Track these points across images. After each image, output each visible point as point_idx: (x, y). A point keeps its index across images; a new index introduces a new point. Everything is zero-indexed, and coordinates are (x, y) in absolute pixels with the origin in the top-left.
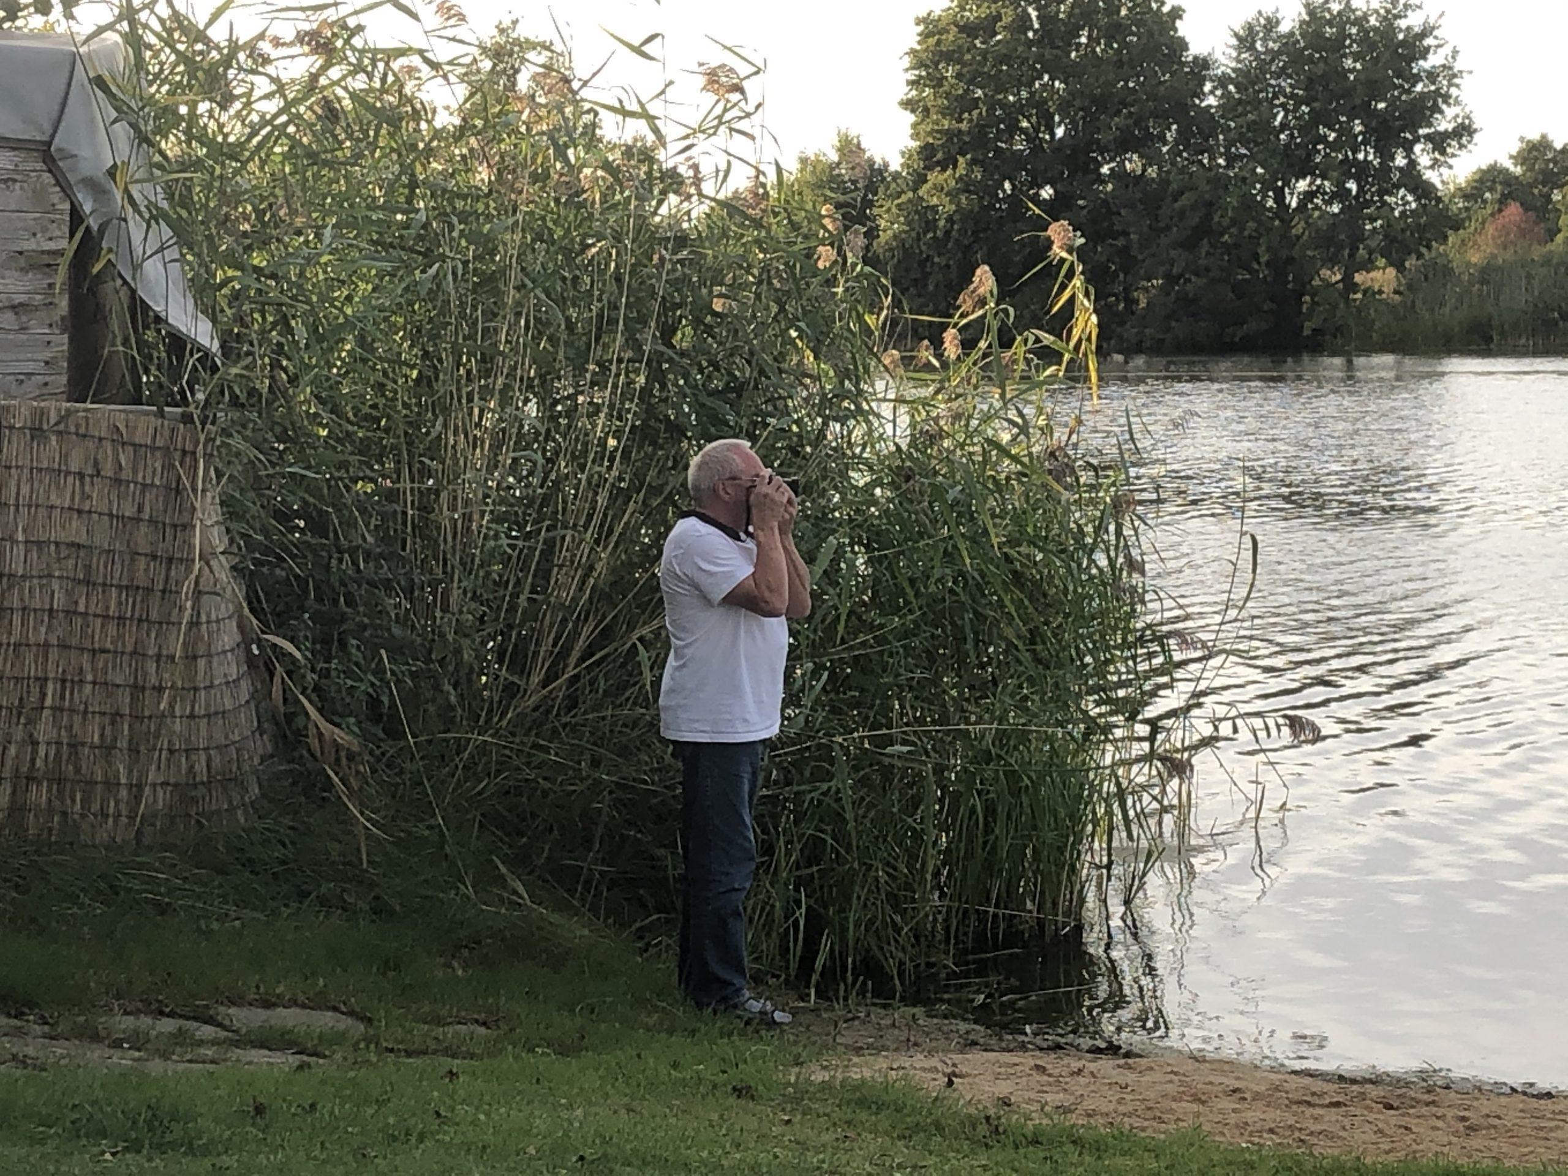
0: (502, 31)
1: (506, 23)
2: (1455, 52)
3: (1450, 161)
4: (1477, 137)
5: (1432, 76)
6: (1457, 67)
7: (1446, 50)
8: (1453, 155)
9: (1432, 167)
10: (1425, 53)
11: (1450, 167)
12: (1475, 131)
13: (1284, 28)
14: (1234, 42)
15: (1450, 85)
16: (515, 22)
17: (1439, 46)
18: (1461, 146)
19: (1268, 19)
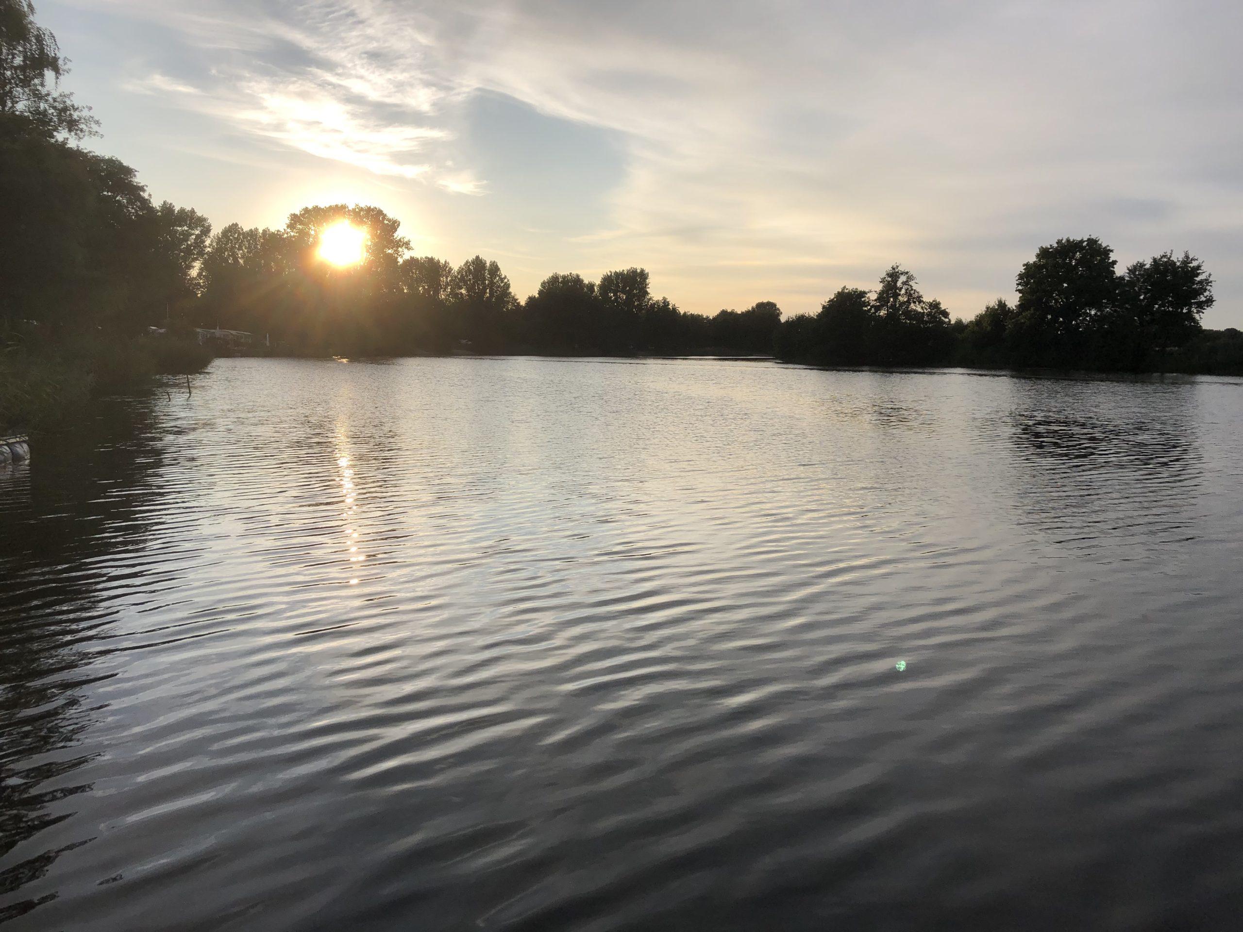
0: (894, 269)
1: (895, 266)
2: (1210, 275)
3: (1203, 311)
4: (1214, 303)
5: (1201, 282)
6: (1210, 279)
7: (1207, 274)
8: (1204, 309)
9: (1197, 313)
10: (1198, 274)
11: (1203, 313)
12: (1214, 301)
13: (1148, 266)
14: (1128, 271)
15: (1207, 285)
16: (897, 267)
17: (1203, 273)
18: (1208, 306)
19: (1141, 264)
